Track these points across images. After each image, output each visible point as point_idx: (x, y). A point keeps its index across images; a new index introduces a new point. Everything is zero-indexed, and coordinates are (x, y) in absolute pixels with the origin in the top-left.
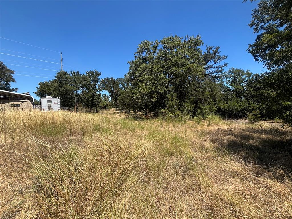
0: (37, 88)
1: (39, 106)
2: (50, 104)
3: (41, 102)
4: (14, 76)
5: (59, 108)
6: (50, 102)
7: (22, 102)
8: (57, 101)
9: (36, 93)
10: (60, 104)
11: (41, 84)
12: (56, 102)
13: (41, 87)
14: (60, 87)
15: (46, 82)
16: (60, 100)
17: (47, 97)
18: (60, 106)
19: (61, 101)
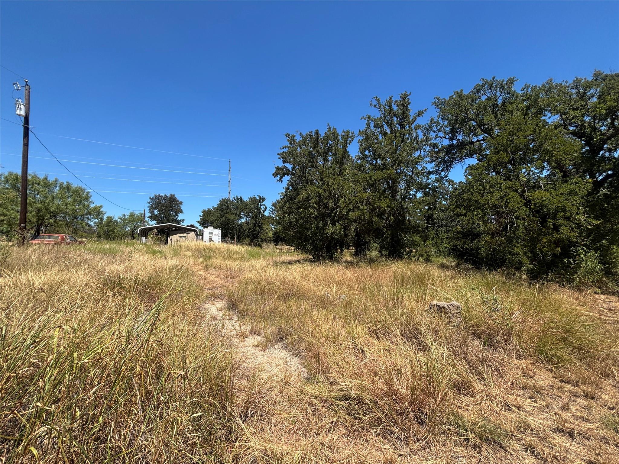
0: (200, 216)
1: (201, 237)
2: (211, 235)
3: (203, 233)
4: (182, 207)
5: (219, 240)
6: (211, 233)
7: (188, 233)
8: (218, 232)
9: (198, 222)
10: (220, 235)
11: (204, 212)
12: (217, 234)
13: (204, 215)
14: (222, 216)
15: (209, 209)
16: (220, 231)
17: (209, 227)
18: (220, 238)
19: (222, 232)
